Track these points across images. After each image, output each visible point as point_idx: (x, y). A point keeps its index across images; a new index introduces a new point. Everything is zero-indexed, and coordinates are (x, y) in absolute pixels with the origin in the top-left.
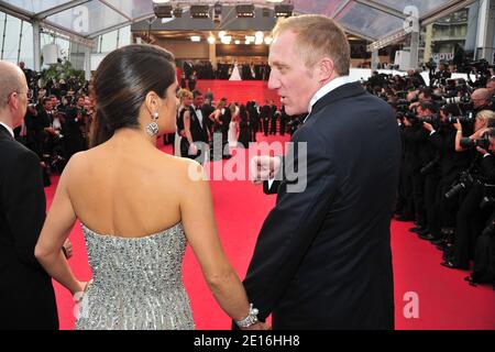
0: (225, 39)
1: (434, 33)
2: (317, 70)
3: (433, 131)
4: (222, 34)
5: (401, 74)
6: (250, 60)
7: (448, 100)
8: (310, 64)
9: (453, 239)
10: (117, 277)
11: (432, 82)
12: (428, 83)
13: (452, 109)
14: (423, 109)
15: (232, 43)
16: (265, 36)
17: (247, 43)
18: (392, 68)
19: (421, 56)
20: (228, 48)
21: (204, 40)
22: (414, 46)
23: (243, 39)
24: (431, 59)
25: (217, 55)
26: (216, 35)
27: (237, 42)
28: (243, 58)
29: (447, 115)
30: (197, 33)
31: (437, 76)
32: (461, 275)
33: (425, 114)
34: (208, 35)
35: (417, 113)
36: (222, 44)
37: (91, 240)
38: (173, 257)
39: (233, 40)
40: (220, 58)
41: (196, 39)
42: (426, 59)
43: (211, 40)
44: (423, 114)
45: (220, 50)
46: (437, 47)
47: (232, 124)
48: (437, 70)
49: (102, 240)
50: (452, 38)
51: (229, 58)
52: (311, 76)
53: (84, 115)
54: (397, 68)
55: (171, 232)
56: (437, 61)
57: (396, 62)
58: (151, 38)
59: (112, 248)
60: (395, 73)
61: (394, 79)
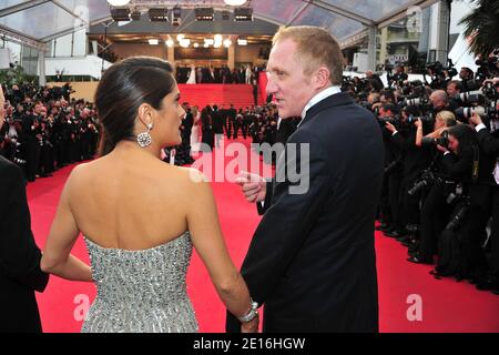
0: (184, 42)
1: (389, 36)
2: (314, 78)
3: (396, 132)
4: (180, 37)
5: (360, 76)
6: (209, 64)
7: (408, 102)
8: (308, 72)
9: (417, 235)
10: (122, 289)
11: (390, 84)
12: (386, 85)
13: (414, 110)
14: (386, 110)
15: (191, 46)
16: (224, 38)
17: (206, 46)
18: (350, 70)
19: (378, 58)
20: (186, 51)
21: (162, 44)
22: (371, 49)
23: (202, 42)
24: (387, 61)
25: (176, 58)
26: (175, 38)
27: (196, 45)
28: (201, 61)
29: (408, 116)
30: (155, 36)
31: (395, 78)
32: (426, 269)
33: (387, 115)
34: (167, 38)
35: (379, 114)
36: (181, 47)
37: (95, 254)
38: (178, 268)
39: (192, 43)
40: (179, 62)
41: (153, 42)
42: (382, 62)
43: (170, 43)
44: (385, 115)
45: (178, 53)
46: (392, 49)
47: (194, 129)
48: (394, 72)
49: (106, 254)
50: (407, 40)
51: (187, 61)
52: (308, 84)
53: (41, 121)
54: (356, 70)
55: (177, 243)
56: (392, 63)
57: (355, 65)
58: (108, 41)
59: (117, 261)
60: (353, 75)
61: (353, 81)
